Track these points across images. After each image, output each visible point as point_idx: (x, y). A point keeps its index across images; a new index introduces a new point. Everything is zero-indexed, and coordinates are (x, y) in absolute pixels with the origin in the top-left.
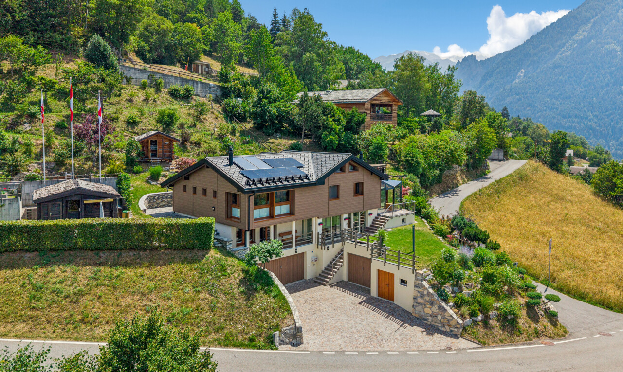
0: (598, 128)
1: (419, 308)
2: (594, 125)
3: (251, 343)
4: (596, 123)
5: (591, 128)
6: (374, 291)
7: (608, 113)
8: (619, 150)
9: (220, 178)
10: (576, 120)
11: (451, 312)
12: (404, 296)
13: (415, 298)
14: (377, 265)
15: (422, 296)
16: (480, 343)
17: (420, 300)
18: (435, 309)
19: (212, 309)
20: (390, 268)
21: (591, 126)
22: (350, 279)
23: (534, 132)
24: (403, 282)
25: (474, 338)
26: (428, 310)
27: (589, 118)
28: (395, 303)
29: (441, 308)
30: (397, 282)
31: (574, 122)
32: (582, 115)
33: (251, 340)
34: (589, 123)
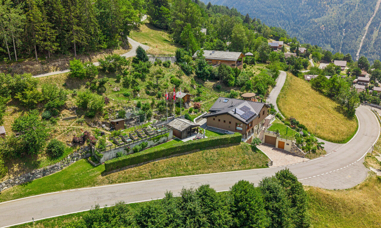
0: (285, 14)
1: (293, 151)
2: (283, 12)
3: (263, 167)
4: (284, 11)
5: (281, 14)
6: (277, 146)
7: (290, 5)
8: (295, 26)
9: (232, 117)
10: (274, 9)
11: (302, 151)
12: (287, 148)
13: (291, 148)
14: (278, 139)
15: (294, 148)
16: (310, 159)
17: (293, 149)
18: (298, 151)
19: (250, 159)
20: (283, 140)
21: (281, 12)
22: (265, 142)
23: (265, 32)
24: (288, 144)
25: (308, 157)
26: (296, 151)
27: (281, 8)
28: (284, 149)
29: (300, 151)
30: (285, 144)
31: (273, 10)
32: (277, 6)
33: (263, 166)
34: (281, 11)
